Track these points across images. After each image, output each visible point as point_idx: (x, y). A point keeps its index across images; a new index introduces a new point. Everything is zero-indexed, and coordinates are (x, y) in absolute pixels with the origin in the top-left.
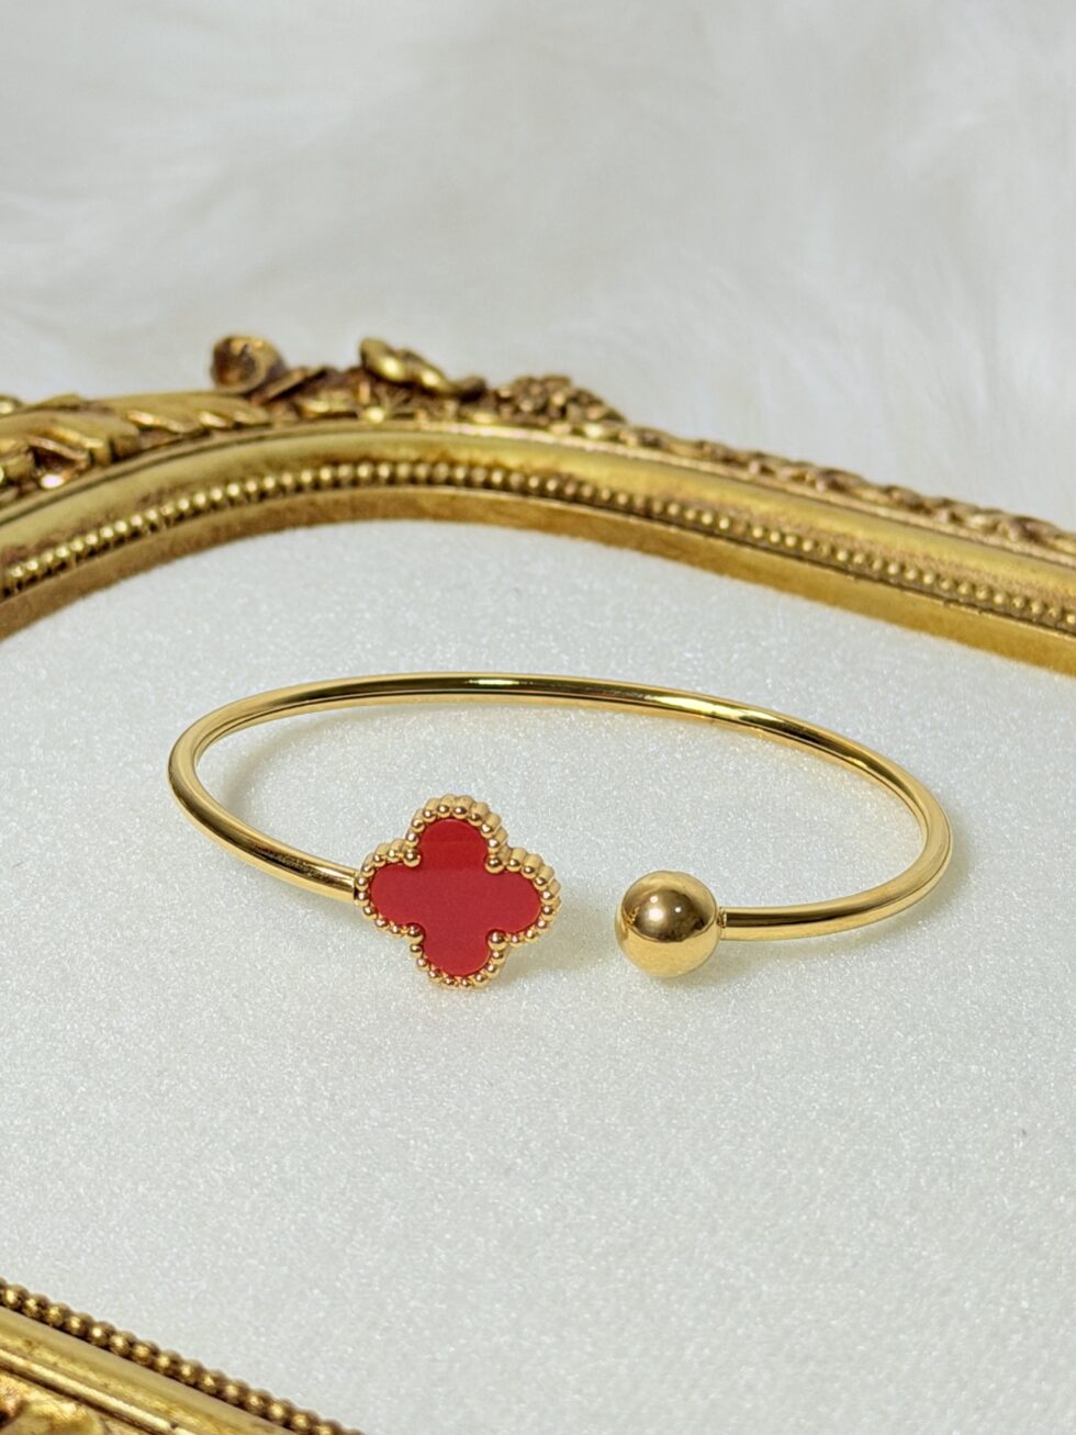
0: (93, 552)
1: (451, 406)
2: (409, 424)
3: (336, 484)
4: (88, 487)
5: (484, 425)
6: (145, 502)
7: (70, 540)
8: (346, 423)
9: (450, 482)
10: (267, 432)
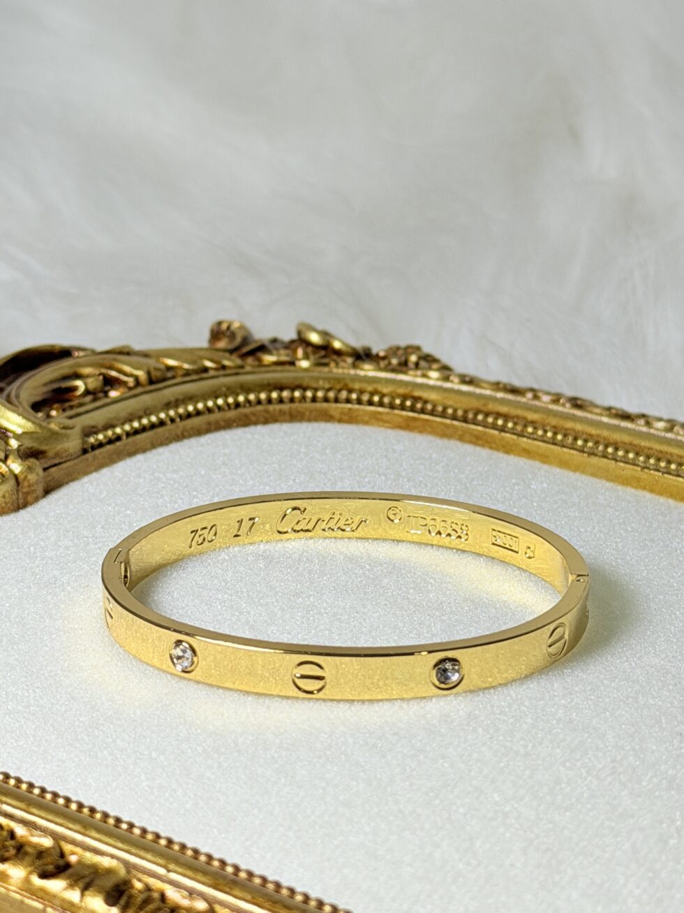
0: (136, 432)
1: (350, 360)
2: (326, 369)
3: (281, 401)
4: (135, 396)
5: (368, 370)
6: (168, 406)
7: (123, 424)
8: (287, 367)
9: (348, 401)
10: (241, 371)
